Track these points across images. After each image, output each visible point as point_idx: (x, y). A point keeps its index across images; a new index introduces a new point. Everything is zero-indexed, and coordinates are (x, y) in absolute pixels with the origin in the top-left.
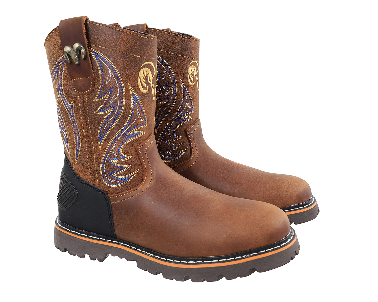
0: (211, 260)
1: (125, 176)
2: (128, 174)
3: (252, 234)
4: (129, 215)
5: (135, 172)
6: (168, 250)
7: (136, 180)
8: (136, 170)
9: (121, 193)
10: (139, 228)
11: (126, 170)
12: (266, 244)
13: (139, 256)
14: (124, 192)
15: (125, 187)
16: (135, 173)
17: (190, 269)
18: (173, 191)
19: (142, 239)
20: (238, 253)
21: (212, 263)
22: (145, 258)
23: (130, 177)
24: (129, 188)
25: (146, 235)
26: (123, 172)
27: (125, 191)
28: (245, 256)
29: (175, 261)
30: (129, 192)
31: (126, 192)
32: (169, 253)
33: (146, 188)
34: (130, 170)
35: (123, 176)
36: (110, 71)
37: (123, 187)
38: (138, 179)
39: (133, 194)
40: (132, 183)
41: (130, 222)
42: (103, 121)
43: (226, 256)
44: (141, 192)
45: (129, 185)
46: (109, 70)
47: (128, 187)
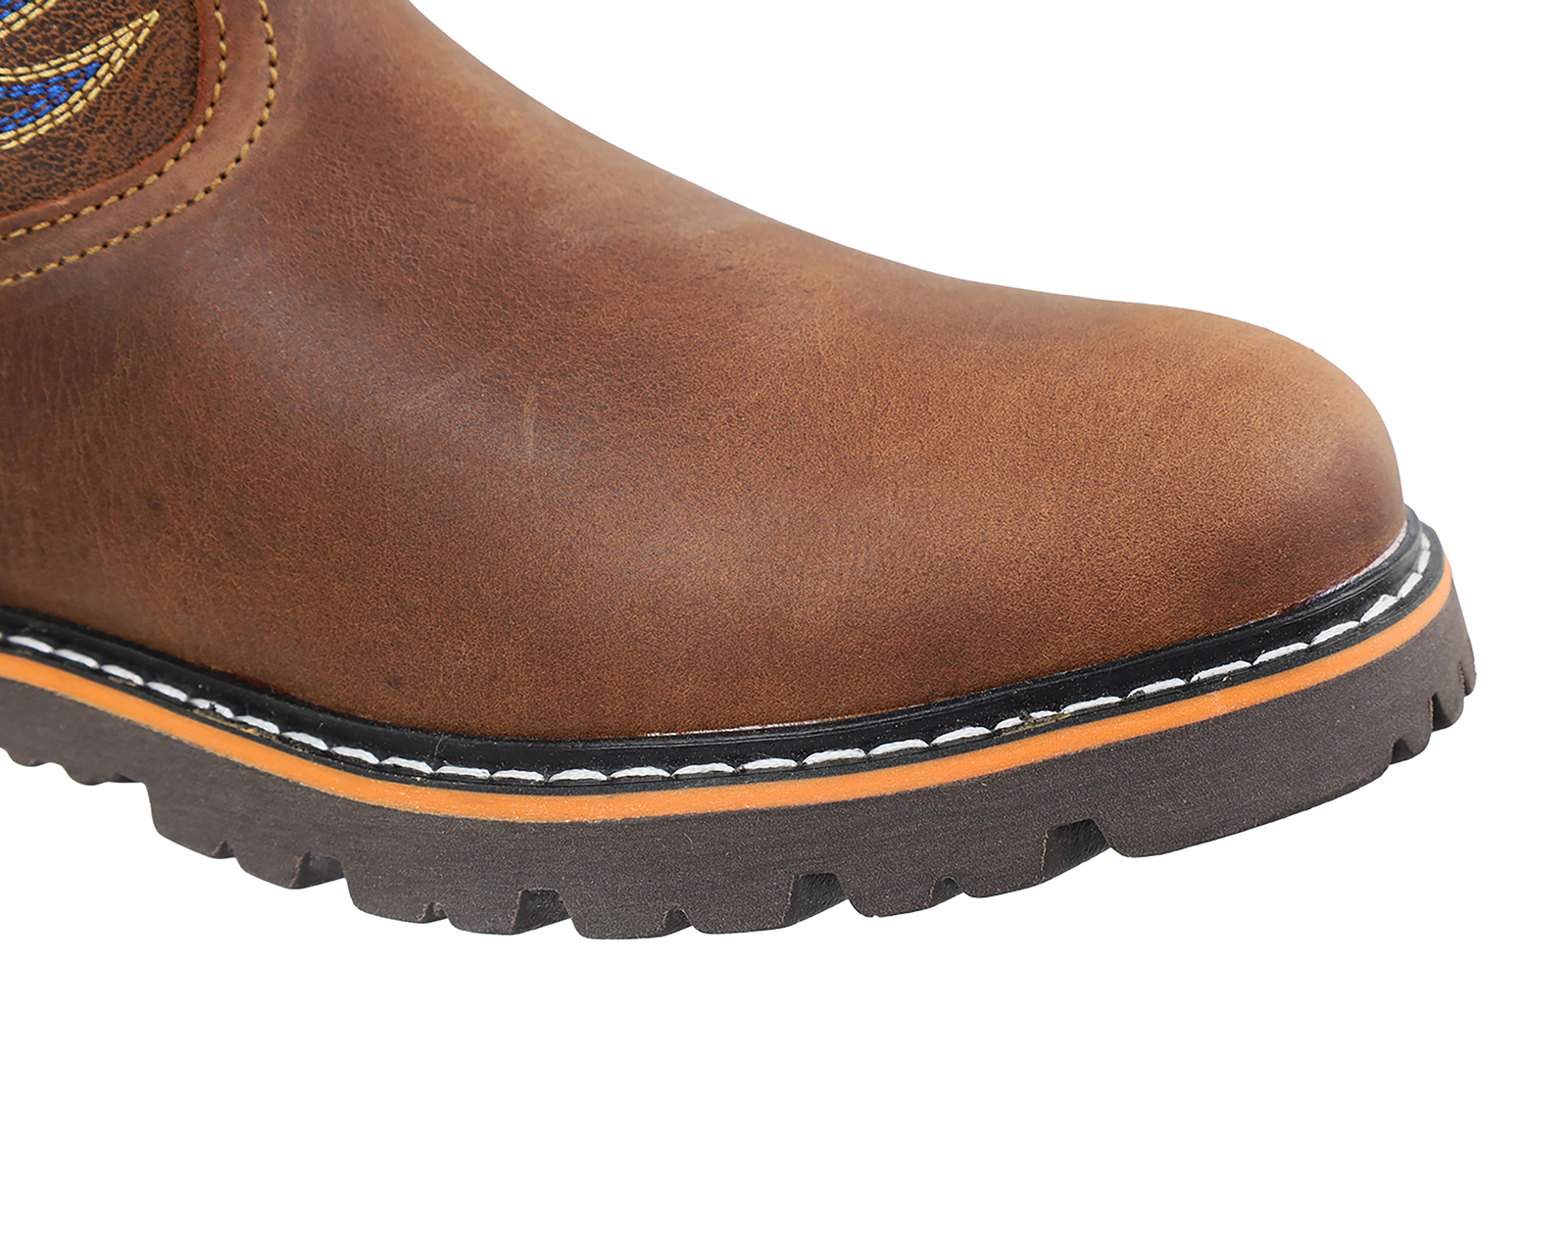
0: (738, 753)
1: (37, 61)
2: (63, 51)
3: (1078, 547)
4: (77, 403)
5: (124, 35)
6: (396, 683)
7: (135, 100)
8: (132, 18)
9: (14, 216)
10: (156, 507)
11: (46, 14)
12: (1188, 625)
13: (168, 738)
14: (32, 210)
15: (42, 164)
16: (123, 42)
17: (561, 827)
18: (453, 205)
19: (185, 601)
20: (955, 701)
21: (740, 777)
22: (208, 750)
23: (84, 73)
24: (73, 174)
25: (218, 565)
26: (21, 31)
27: (41, 194)
28: (1017, 721)
29: (448, 770)
30: (72, 203)
31: (53, 209)
32: (402, 706)
33: (223, 176)
34: (74, 17)
35: (21, 64)
37: (28, 164)
38: (153, 96)
39: (112, 221)
40: (102, 130)
41: (88, 457)
43: (859, 720)
44: (174, 202)
45: (78, 145)
47: (67, 162)
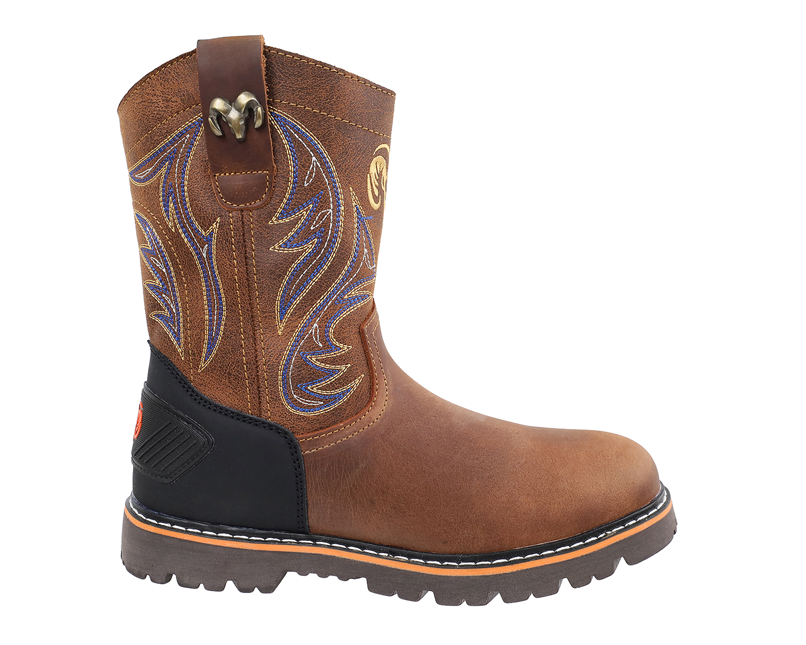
0: (539, 550)
1: (337, 389)
2: (343, 386)
3: (611, 491)
4: (348, 477)
5: (357, 381)
6: (445, 543)
7: (358, 397)
8: (359, 376)
9: (327, 429)
10: (372, 503)
11: (340, 377)
12: (635, 507)
13: (375, 565)
14: (333, 427)
15: (336, 415)
16: (357, 383)
17: (500, 575)
18: (433, 418)
19: (379, 527)
20: (589, 532)
22: (389, 567)
23: (348, 391)
24: (343, 417)
25: (391, 516)
26: (333, 381)
27: (335, 423)
28: (604, 534)
29: (462, 564)
30: (344, 425)
31: (339, 426)
32: (447, 549)
33: (380, 415)
34: (347, 377)
35: (333, 390)
36: (314, 159)
37: (332, 415)
38: (362, 395)
39: (354, 428)
40: (350, 405)
41: (351, 491)
42: (291, 270)
43: (568, 539)
44: (370, 422)
45: (345, 409)
46: (312, 157)
47: (342, 414)
